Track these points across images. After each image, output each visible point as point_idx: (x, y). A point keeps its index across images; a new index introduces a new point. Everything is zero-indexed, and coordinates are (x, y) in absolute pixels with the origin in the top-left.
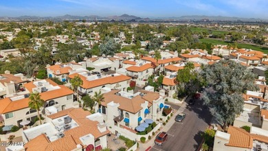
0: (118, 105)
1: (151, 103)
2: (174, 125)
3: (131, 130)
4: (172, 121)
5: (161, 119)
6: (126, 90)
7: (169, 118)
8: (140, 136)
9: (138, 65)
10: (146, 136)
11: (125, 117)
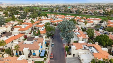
0: (28, 49)
1: (42, 43)
2: (52, 49)
3: (37, 57)
4: (50, 48)
5: (46, 48)
6: (23, 40)
7: (49, 47)
8: (44, 58)
9: (24, 28)
10: (46, 57)
11: (33, 53)
